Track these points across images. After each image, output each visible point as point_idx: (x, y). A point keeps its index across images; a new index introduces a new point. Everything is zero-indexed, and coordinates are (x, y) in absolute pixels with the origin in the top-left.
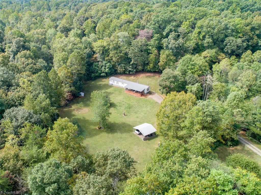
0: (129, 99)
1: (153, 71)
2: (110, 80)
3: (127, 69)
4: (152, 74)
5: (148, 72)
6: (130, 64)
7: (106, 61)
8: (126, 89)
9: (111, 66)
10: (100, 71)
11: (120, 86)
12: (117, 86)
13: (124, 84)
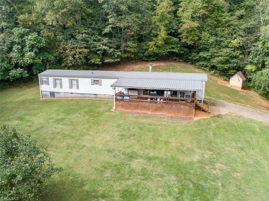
0: (149, 134)
1: (164, 54)
2: (43, 77)
3: (96, 47)
4: (162, 64)
5: (148, 61)
6: (103, 33)
7: (22, 29)
8: (120, 96)
9: (42, 44)
10: (6, 62)
11: (84, 96)
12: (74, 95)
13: (100, 81)
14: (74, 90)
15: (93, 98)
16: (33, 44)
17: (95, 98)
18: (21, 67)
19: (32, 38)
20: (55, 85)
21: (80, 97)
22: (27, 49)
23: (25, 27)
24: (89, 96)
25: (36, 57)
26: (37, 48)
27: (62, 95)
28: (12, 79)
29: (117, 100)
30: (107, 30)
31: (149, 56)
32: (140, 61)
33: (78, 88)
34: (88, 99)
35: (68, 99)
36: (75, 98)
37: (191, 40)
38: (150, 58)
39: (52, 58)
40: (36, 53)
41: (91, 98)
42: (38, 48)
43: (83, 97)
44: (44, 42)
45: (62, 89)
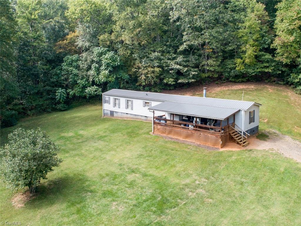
0: (164, 157)
1: (254, 74)
2: (106, 96)
3: (169, 66)
4: (252, 87)
5: (236, 82)
6: (178, 51)
7: (101, 48)
8: (158, 120)
9: (117, 62)
10: (85, 80)
11: (137, 117)
12: (128, 116)
13: (150, 103)
14: (129, 111)
15: (144, 120)
16: (109, 63)
17: (146, 120)
18: (97, 85)
19: (108, 57)
20: (115, 105)
21: (134, 118)
22: (103, 67)
23: (104, 46)
24: (140, 117)
25: (110, 75)
26: (111, 67)
27: (119, 115)
28: (88, 96)
29: (154, 123)
30: (182, 48)
31: (236, 76)
32: (226, 82)
33: (132, 109)
34: (139, 120)
35: (124, 119)
36: (130, 119)
37: (287, 58)
38: (238, 79)
39: (126, 76)
40: (110, 72)
41: (142, 120)
42: (113, 67)
43: (136, 119)
44: (119, 61)
45: (119, 109)
